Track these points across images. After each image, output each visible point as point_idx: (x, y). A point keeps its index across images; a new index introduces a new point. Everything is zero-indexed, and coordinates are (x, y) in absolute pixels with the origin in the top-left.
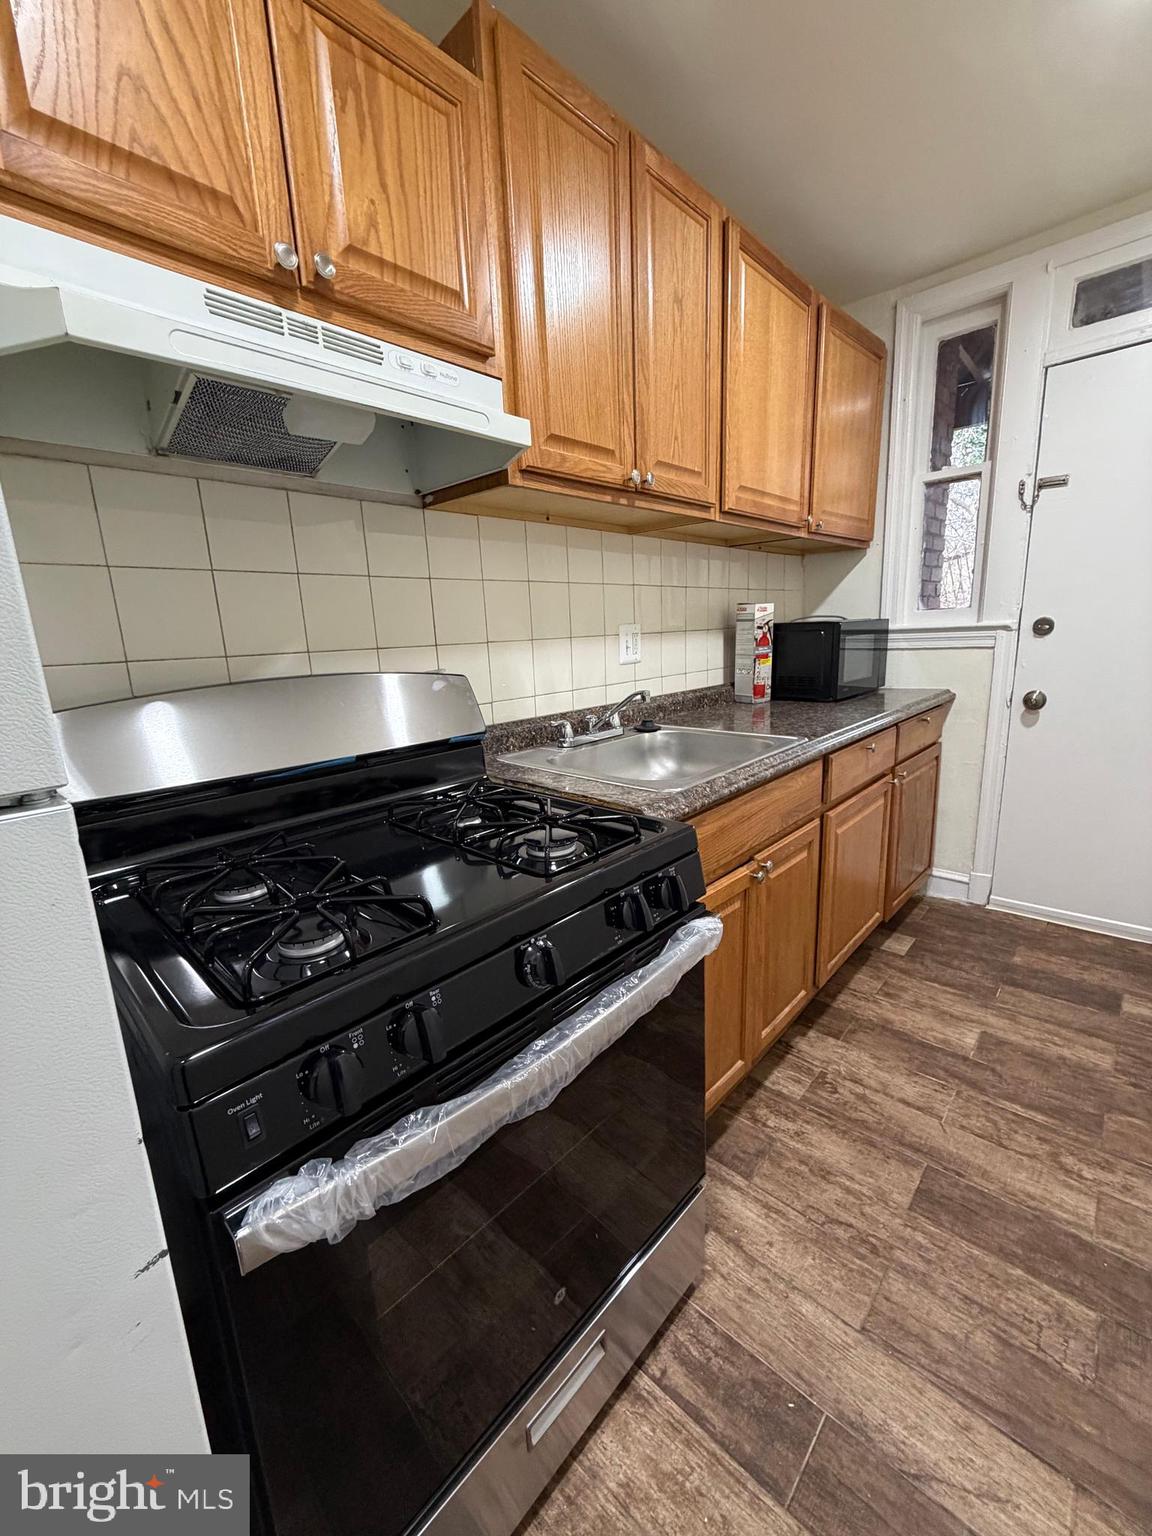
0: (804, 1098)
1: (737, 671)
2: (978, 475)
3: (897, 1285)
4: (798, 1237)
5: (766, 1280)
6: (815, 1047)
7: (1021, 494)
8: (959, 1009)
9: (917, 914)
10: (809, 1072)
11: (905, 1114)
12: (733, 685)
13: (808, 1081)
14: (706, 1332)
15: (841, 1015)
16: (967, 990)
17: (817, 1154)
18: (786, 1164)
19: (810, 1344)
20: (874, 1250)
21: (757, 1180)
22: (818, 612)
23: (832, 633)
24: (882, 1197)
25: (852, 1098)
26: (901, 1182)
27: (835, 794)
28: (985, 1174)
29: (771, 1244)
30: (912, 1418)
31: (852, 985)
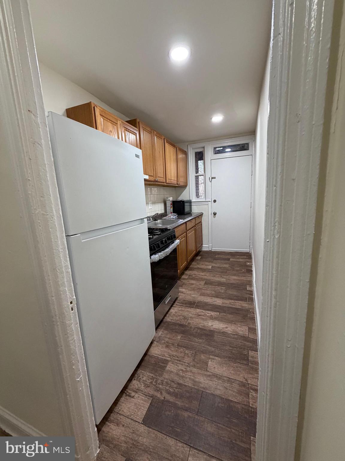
1: (167, 210)
2: (203, 175)
3: (203, 291)
4: (190, 290)
5: (187, 295)
6: (188, 272)
7: (210, 179)
8: (208, 264)
9: (201, 253)
10: (188, 275)
11: (202, 276)
12: (166, 212)
13: (188, 276)
14: (181, 300)
15: (191, 268)
16: (209, 262)
17: (191, 283)
18: (187, 284)
19: (194, 298)
20: (200, 289)
21: (183, 287)
22: (179, 198)
23: (182, 203)
24: (200, 284)
25: (195, 276)
26: (203, 283)
27: (188, 229)
28: (213, 280)
29: (187, 292)
30: (206, 299)
31: (192, 264)
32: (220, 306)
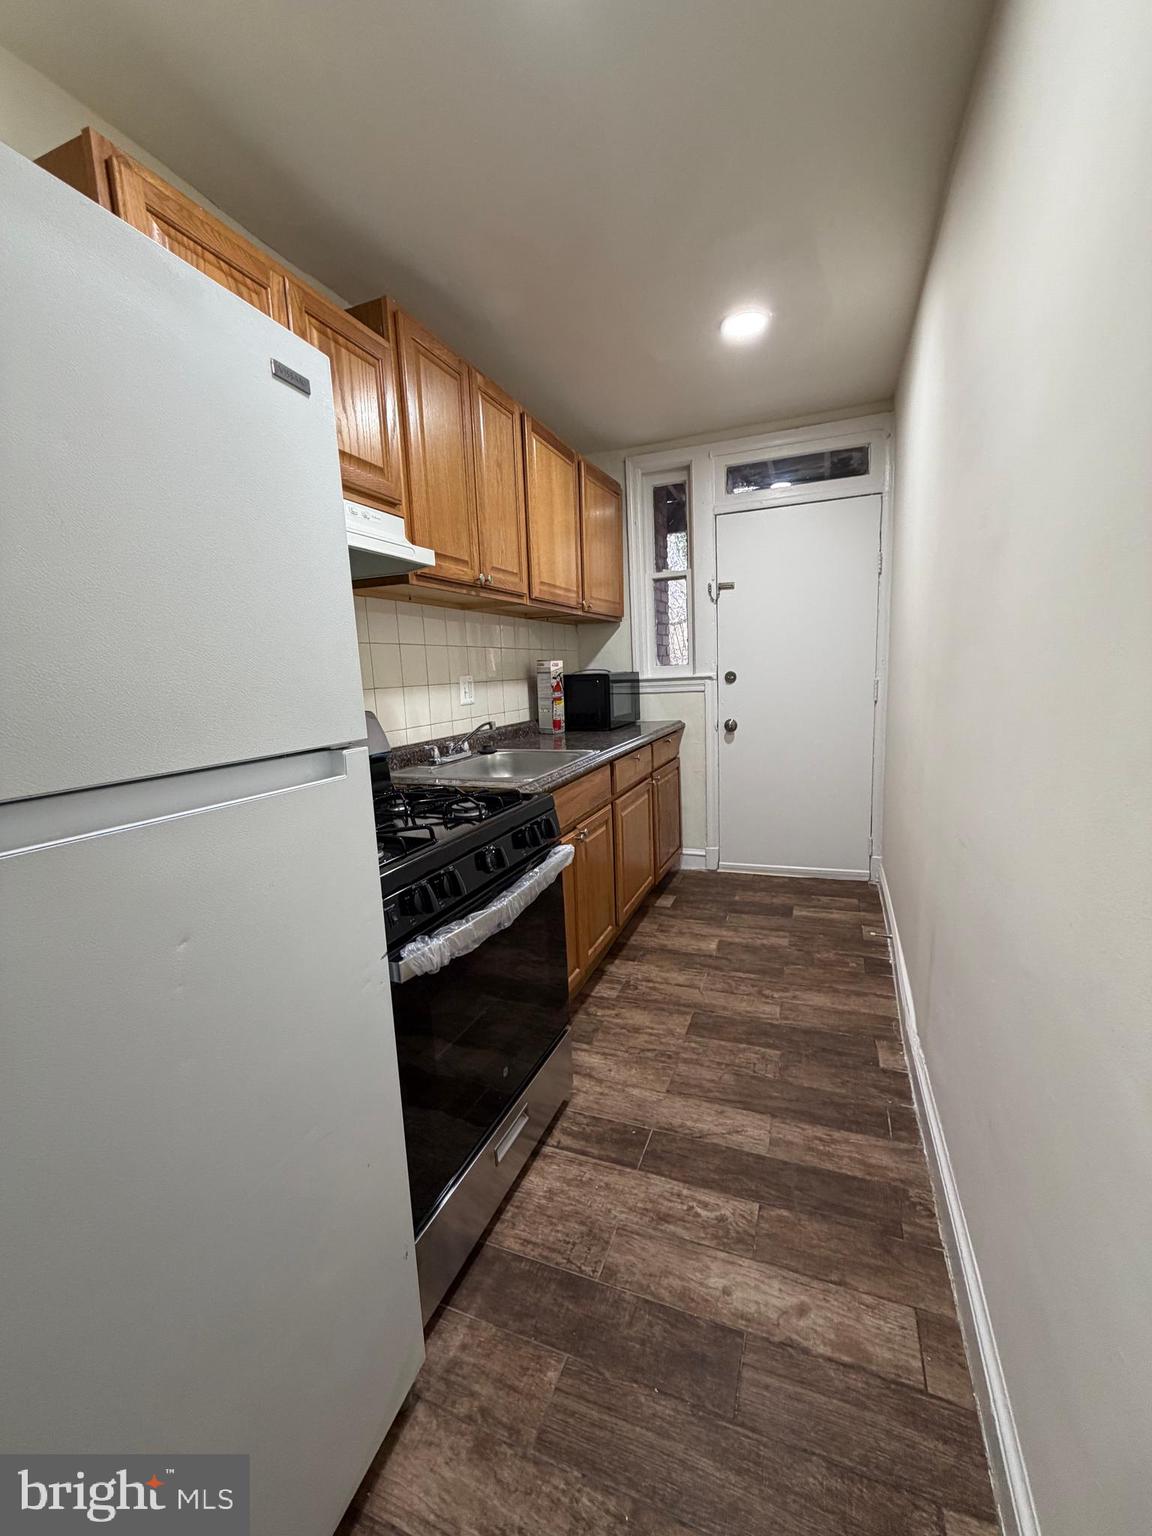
0: (618, 996)
1: (540, 710)
2: (685, 577)
3: (682, 1068)
4: (626, 1063)
5: (610, 1087)
6: (619, 969)
7: (710, 592)
8: (706, 930)
9: (676, 882)
10: (619, 982)
11: (677, 990)
12: (537, 721)
13: (619, 987)
14: (580, 1119)
15: (636, 948)
16: (711, 921)
17: (631, 1022)
18: (613, 1031)
19: (639, 1106)
20: (670, 1057)
21: (596, 1043)
22: (591, 666)
23: (604, 681)
24: (671, 1033)
25: (648, 990)
26: (679, 1024)
27: (619, 788)
28: (725, 1008)
29: (610, 1070)
30: (695, 1116)
31: (639, 929)
32: (759, 1157)
